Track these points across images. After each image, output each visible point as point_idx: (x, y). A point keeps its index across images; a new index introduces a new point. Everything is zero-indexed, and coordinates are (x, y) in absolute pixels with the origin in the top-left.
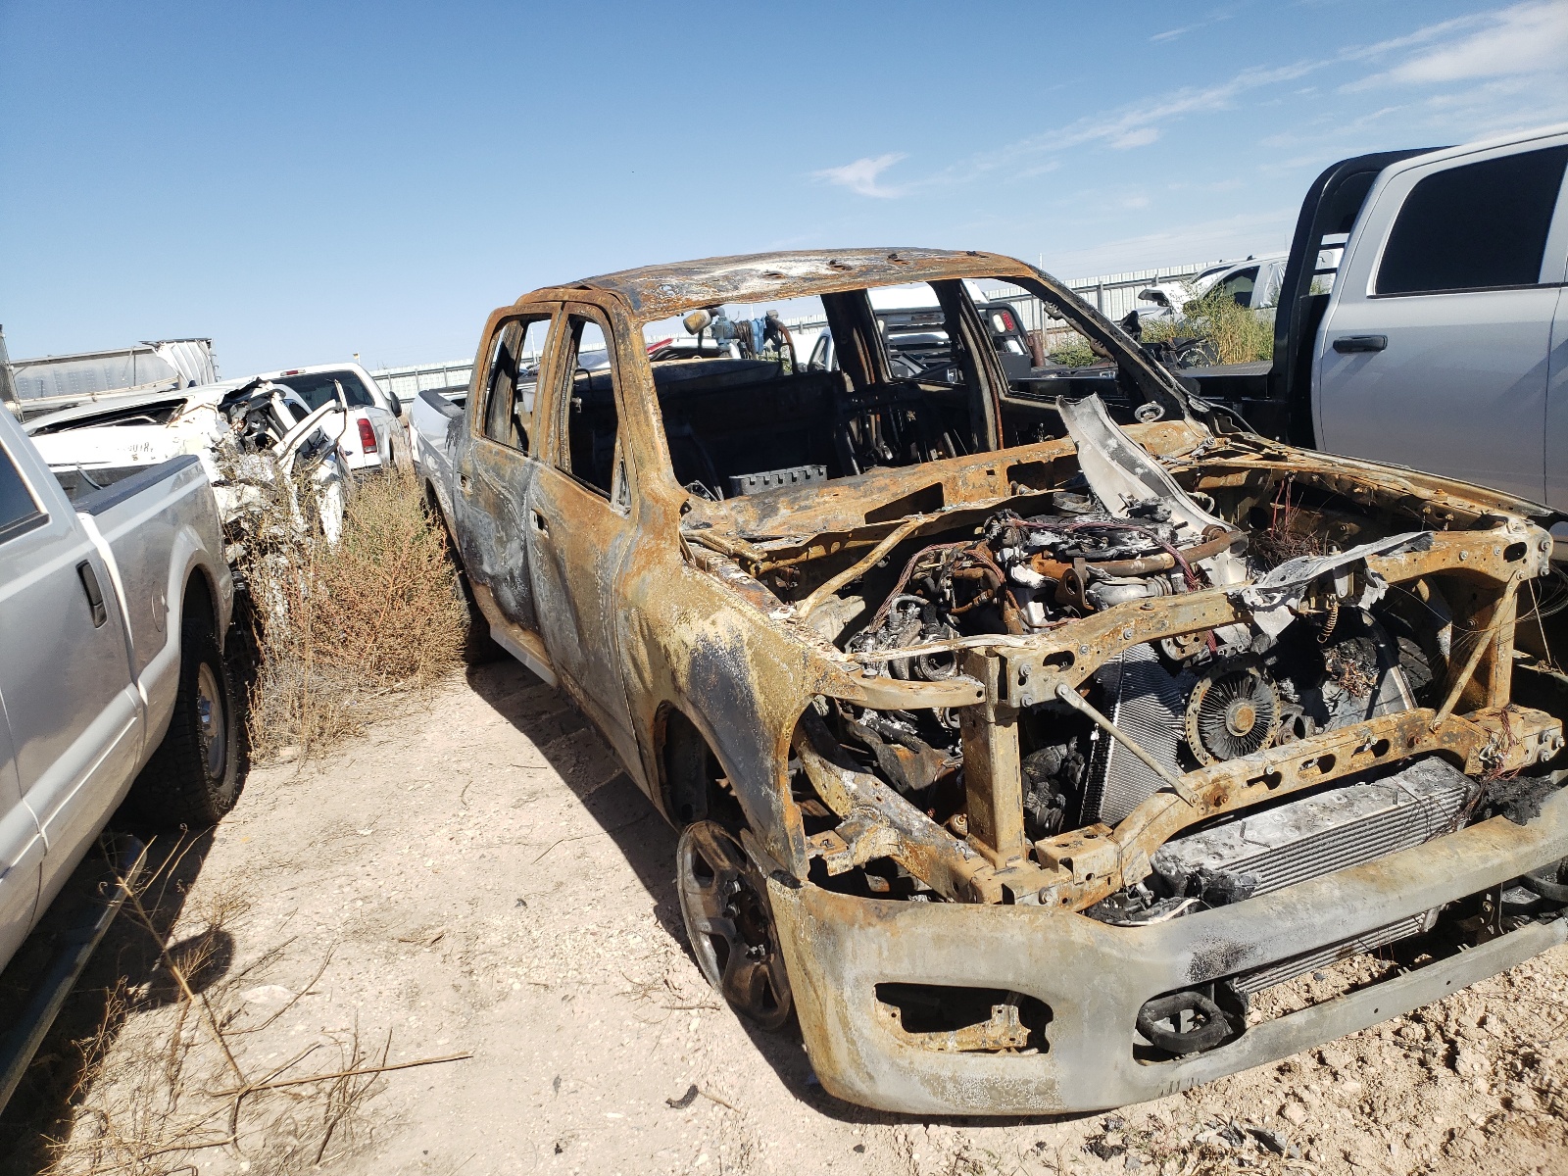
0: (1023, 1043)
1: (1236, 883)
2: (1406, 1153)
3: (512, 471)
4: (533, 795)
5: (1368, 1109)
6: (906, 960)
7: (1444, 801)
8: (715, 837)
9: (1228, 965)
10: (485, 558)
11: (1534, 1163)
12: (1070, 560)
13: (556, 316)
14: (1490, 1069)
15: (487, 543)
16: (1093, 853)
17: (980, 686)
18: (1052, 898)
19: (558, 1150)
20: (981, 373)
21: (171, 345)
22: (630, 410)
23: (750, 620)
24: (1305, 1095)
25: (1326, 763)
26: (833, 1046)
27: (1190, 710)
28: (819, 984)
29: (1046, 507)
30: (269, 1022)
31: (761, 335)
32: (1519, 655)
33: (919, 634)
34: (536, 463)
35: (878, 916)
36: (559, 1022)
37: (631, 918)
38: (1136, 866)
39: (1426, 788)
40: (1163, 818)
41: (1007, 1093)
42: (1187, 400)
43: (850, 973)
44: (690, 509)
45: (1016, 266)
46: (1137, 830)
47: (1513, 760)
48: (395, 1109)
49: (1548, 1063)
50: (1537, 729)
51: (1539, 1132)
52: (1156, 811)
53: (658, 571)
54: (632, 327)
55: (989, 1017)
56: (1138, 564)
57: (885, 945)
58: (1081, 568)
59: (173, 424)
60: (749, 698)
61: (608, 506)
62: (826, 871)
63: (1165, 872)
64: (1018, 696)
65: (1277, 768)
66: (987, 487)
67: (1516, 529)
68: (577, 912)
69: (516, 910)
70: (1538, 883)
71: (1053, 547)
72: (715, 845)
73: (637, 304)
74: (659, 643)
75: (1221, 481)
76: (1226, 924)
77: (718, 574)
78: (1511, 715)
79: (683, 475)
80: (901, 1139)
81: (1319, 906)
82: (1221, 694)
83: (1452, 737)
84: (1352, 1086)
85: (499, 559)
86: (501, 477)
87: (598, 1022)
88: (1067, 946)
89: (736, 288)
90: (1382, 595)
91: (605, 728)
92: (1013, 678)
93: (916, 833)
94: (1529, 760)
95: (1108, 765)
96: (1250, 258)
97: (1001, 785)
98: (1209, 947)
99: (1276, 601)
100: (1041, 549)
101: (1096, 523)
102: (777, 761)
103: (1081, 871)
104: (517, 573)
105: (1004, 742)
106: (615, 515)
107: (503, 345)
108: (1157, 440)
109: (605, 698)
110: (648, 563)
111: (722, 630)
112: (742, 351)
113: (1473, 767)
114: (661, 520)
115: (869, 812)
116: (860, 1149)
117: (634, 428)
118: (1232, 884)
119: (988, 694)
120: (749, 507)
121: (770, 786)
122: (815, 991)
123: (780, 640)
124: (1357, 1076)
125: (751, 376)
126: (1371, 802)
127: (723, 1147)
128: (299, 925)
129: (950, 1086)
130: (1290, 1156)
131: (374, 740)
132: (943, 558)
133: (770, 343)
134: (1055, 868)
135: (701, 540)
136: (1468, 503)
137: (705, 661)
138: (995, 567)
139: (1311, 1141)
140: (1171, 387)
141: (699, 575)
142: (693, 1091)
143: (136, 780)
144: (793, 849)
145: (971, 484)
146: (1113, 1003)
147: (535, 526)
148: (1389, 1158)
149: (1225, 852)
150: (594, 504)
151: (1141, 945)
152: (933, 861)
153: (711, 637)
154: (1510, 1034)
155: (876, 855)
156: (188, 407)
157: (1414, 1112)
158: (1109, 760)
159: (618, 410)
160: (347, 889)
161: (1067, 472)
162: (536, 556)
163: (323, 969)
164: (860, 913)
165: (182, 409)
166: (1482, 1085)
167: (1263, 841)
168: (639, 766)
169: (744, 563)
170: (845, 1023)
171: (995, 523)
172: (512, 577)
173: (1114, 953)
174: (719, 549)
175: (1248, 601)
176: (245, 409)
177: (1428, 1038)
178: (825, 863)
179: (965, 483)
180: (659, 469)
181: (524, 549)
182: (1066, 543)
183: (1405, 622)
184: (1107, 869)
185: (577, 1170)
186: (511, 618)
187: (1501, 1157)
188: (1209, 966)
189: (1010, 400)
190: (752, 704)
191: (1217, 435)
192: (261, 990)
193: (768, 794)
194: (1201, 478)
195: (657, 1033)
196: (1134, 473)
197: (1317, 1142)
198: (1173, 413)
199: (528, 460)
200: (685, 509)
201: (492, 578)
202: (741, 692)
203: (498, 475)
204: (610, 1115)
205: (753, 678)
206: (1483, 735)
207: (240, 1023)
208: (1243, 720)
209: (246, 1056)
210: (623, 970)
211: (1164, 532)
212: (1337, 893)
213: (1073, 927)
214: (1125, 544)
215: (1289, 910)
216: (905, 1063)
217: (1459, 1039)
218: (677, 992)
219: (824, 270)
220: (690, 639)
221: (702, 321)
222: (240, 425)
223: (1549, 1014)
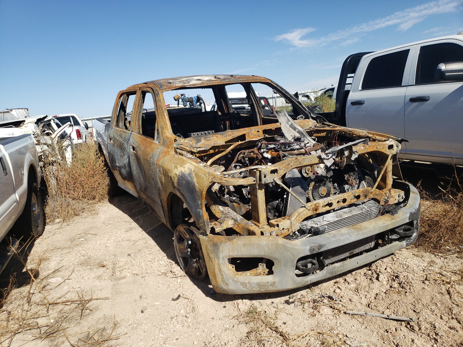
0: (267, 273)
1: (321, 229)
2: (366, 300)
3: (125, 136)
4: (131, 229)
5: (357, 290)
6: (236, 251)
7: (375, 211)
8: (184, 229)
9: (319, 249)
10: (117, 161)
11: (397, 299)
12: (278, 151)
13: (138, 92)
14: (387, 280)
15: (117, 157)
16: (284, 223)
17: (255, 179)
18: (274, 234)
19: (142, 312)
20: (257, 110)
21: (15, 110)
22: (160, 115)
23: (194, 166)
24: (341, 287)
25: (344, 201)
26: (217, 277)
27: (309, 189)
28: (213, 260)
29: (272, 140)
30: (57, 287)
31: (196, 101)
32: (395, 177)
33: (240, 173)
34: (132, 133)
35: (229, 240)
36: (141, 283)
37: (161, 257)
38: (295, 226)
39: (370, 207)
40: (302, 214)
41: (263, 286)
42: (311, 114)
43: (221, 256)
44: (177, 141)
45: (265, 79)
46: (295, 217)
47: (392, 201)
48: (95, 306)
49: (401, 277)
50: (398, 193)
51: (399, 292)
52: (300, 212)
53: (168, 157)
54: (160, 93)
55: (258, 266)
56: (296, 152)
57: (230, 247)
58: (281, 153)
59: (21, 127)
60: (194, 185)
61: (153, 141)
62: (215, 231)
63: (303, 229)
64: (264, 180)
65: (331, 202)
66: (257, 135)
67: (391, 142)
68: (145, 256)
69: (127, 257)
70: (398, 232)
71: (274, 148)
72: (185, 231)
73: (161, 87)
74: (169, 176)
75: (319, 135)
76: (318, 239)
77: (185, 156)
78: (391, 190)
79: (175, 132)
80: (236, 303)
81: (342, 235)
82: (317, 185)
83: (377, 195)
84: (353, 285)
85: (121, 161)
86: (122, 138)
87: (152, 282)
88: (277, 245)
89: (189, 83)
90: (357, 156)
91: (153, 206)
92: (263, 176)
93: (238, 221)
94: (396, 202)
95: (289, 203)
96: (332, 85)
97: (260, 206)
98: (314, 244)
99: (329, 157)
100: (271, 149)
101: (285, 142)
102: (202, 202)
103: (281, 227)
104: (126, 165)
105: (261, 195)
106: (155, 143)
107: (122, 102)
108: (302, 124)
109: (153, 196)
110: (165, 155)
111: (186, 169)
112: (190, 105)
113: (382, 203)
114: (169, 143)
115: (226, 216)
116: (225, 307)
117: (161, 119)
118: (320, 230)
119: (257, 181)
120: (193, 140)
121: (200, 209)
122: (212, 262)
123: (202, 169)
124: (354, 283)
125: (193, 112)
126: (355, 211)
127: (187, 309)
128: (64, 263)
129: (248, 285)
130: (336, 301)
131: (84, 216)
132: (246, 154)
133: (198, 104)
134: (274, 227)
135: (180, 148)
136: (381, 138)
137: (182, 178)
138: (259, 154)
139: (342, 297)
140: (306, 111)
141: (180, 156)
142: (179, 296)
143: (15, 223)
144: (206, 224)
145: (253, 134)
146: (289, 260)
147: (132, 150)
148: (361, 301)
149: (319, 223)
150: (149, 141)
151: (296, 244)
152: (243, 228)
153: (183, 171)
154: (392, 272)
155: (228, 227)
156: (25, 123)
157: (368, 290)
158: (289, 202)
159: (156, 115)
160: (78, 254)
161: (279, 131)
162: (132, 158)
163: (72, 273)
164: (224, 239)
165: (24, 123)
166: (385, 283)
167: (328, 221)
168: (163, 214)
169: (192, 153)
170: (220, 270)
171: (259, 143)
172: (125, 166)
173: (289, 246)
174: (185, 150)
175: (322, 157)
176: (43, 124)
177: (372, 274)
178: (214, 229)
179: (251, 134)
180: (168, 130)
181: (129, 157)
182: (277, 147)
183: (368, 171)
184: (288, 227)
185: (147, 316)
186: (124, 178)
187: (389, 299)
188: (314, 250)
189: (264, 117)
190: (195, 187)
191: (318, 123)
192: (54, 279)
193: (199, 211)
194: (314, 133)
195: (169, 284)
196: (296, 131)
197: (343, 297)
198: (307, 117)
199: (130, 132)
200: (175, 140)
201: (119, 167)
202: (192, 184)
203: (121, 137)
204: (156, 303)
205: (195, 180)
206: (384, 194)
207: (48, 287)
208: (323, 191)
209: (50, 295)
210: (158, 269)
211: (303, 144)
212: (347, 232)
213: (279, 240)
214: (292, 147)
215: (334, 236)
216: (236, 279)
217: (380, 273)
218: (174, 274)
219: (213, 79)
220: (178, 173)
221: (179, 97)
222: (41, 128)
223: (403, 267)
